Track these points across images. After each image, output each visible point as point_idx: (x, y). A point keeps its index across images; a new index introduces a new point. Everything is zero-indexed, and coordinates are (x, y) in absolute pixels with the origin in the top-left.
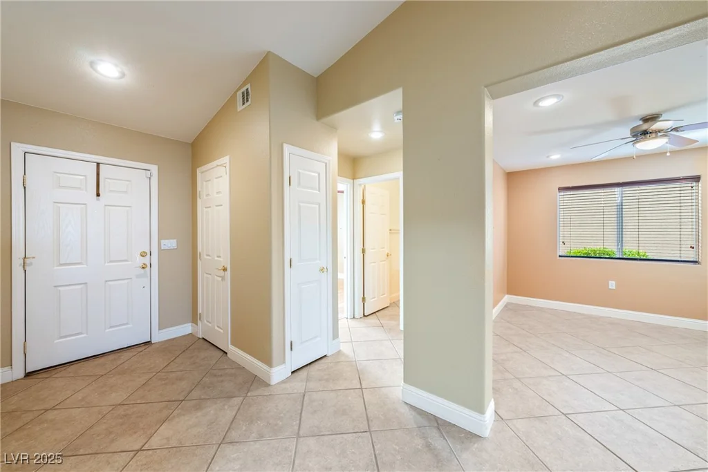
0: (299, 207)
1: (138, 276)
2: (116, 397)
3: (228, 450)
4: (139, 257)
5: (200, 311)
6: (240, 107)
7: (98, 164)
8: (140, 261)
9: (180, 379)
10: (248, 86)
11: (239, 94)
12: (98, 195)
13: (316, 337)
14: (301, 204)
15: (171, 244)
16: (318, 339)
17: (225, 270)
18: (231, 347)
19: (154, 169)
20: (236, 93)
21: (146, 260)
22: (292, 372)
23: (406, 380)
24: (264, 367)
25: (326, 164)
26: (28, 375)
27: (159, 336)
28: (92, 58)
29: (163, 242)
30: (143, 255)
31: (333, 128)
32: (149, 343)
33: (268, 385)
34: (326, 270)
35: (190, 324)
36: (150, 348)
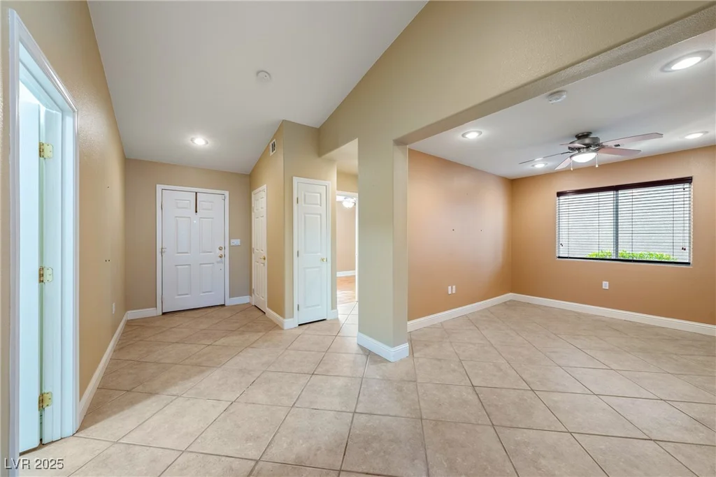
0: (305, 217)
1: (218, 262)
2: (202, 326)
3: (250, 350)
4: (218, 251)
5: (253, 287)
6: (271, 154)
7: (196, 193)
8: (219, 253)
9: (236, 323)
10: (274, 140)
11: (271, 144)
12: (196, 212)
13: (318, 305)
14: (307, 215)
15: (237, 242)
16: (320, 307)
17: (264, 259)
18: (267, 309)
19: (227, 193)
20: (269, 144)
21: (222, 253)
22: (299, 325)
23: (359, 331)
24: (281, 318)
25: (326, 186)
26: (164, 314)
27: (230, 302)
28: (193, 136)
29: (232, 241)
30: (221, 249)
31: (332, 161)
32: (223, 305)
33: (282, 329)
34: (325, 260)
35: (248, 296)
36: (224, 308)
